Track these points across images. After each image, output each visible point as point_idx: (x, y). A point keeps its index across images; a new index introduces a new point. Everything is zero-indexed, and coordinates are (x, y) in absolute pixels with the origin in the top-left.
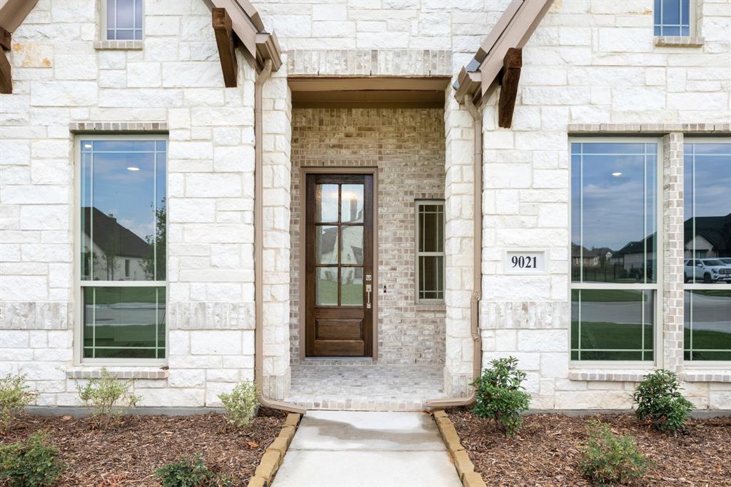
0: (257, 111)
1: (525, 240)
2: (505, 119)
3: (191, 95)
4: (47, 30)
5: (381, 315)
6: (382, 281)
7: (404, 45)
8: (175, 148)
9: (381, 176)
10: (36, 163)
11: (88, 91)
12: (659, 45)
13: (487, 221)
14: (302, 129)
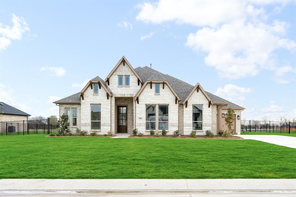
0: (111, 102)
1: (140, 116)
2: (138, 103)
3: (103, 100)
4: (87, 93)
5: (128, 127)
6: (128, 122)
7: (128, 93)
8: (102, 106)
9: (128, 106)
10: (86, 108)
11: (92, 100)
12: (155, 95)
13: (136, 114)
14: (117, 100)
